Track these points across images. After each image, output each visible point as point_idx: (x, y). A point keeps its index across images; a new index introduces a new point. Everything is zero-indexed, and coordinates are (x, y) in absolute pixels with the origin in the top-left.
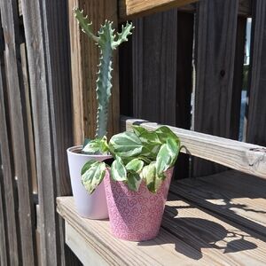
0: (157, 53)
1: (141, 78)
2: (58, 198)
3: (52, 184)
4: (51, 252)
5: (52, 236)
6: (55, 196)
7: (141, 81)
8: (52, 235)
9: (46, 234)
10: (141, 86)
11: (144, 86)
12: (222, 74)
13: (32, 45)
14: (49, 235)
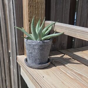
1: (55, 3)
2: (17, 56)
3: (15, 50)
6: (17, 55)
7: (55, 5)
8: (15, 71)
9: (13, 70)
11: (56, 8)
14: (14, 70)
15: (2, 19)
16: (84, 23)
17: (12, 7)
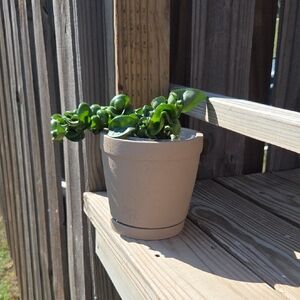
2: (85, 194)
4: (78, 260)
8: (79, 240)
9: (74, 237)
10: (202, 44)
11: (207, 44)
14: (76, 239)
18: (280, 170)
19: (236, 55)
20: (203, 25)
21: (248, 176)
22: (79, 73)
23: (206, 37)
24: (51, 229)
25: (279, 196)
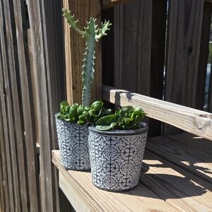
0: (135, 34)
2: (53, 151)
3: (49, 140)
4: (48, 193)
5: (49, 180)
6: (51, 149)
9: (45, 179)
10: (121, 61)
12: (190, 50)
13: (34, 28)
14: (47, 179)
15: (24, 82)
16: (181, 86)
17: (43, 63)
18: (171, 135)
19: (141, 67)
20: (121, 50)
21: (152, 138)
22: (49, 79)
23: (123, 57)
24: (29, 176)
25: (169, 150)
